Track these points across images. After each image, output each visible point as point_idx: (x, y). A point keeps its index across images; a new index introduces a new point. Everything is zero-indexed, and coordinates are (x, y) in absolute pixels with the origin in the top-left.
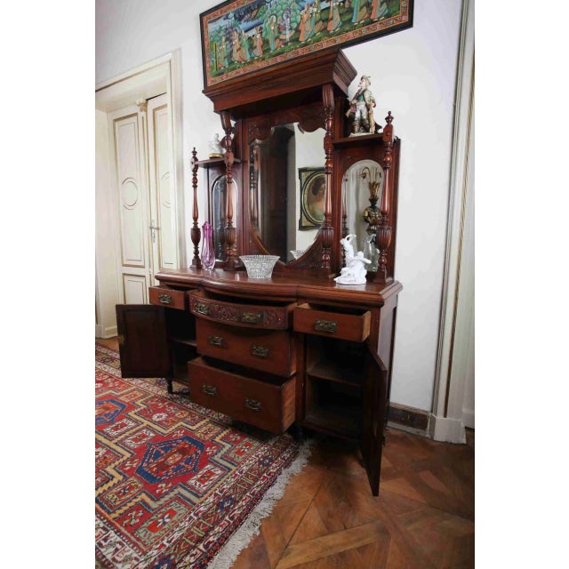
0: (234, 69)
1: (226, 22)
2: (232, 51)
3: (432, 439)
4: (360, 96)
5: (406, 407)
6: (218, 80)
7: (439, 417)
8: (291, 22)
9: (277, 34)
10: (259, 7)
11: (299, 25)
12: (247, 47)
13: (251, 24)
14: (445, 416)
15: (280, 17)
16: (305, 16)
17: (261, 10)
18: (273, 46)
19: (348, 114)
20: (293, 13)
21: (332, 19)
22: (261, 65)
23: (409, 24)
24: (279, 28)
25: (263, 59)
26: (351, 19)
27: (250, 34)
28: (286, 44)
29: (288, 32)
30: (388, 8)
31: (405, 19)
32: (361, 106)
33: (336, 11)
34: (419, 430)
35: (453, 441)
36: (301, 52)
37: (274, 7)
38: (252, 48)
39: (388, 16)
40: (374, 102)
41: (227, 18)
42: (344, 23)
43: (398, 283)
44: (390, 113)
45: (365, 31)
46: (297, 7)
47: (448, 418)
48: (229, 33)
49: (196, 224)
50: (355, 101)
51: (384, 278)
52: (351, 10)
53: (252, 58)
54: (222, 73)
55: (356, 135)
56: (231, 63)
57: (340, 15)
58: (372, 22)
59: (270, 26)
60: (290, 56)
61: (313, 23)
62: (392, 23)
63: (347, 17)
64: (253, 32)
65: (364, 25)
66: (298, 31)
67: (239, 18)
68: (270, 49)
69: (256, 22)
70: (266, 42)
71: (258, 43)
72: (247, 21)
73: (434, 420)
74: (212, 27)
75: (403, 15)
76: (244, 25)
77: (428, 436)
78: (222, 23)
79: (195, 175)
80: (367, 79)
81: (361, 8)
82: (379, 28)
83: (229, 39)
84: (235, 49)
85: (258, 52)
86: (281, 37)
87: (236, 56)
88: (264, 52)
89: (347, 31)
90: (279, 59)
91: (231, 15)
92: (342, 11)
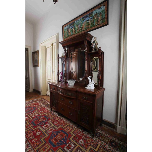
0: (69, 37)
1: (67, 27)
2: (68, 33)
3: (116, 132)
4: (94, 42)
5: (109, 121)
6: (66, 39)
7: (118, 126)
8: (81, 26)
9: (77, 29)
10: (74, 23)
11: (82, 26)
12: (71, 32)
13: (72, 27)
14: (120, 126)
15: (78, 25)
16: (84, 24)
17: (74, 24)
18: (77, 31)
19: (91, 46)
20: (81, 24)
21: (89, 24)
22: (74, 36)
23: (108, 24)
24: (78, 27)
25: (75, 34)
26: (94, 24)
27: (72, 29)
28: (79, 31)
29: (80, 28)
30: (102, 21)
31: (106, 23)
32: (94, 44)
33: (90, 23)
34: (112, 129)
35: (122, 133)
36: (83, 32)
37: (77, 23)
38: (72, 32)
39: (102, 23)
40: (97, 43)
41: (67, 26)
42: (92, 25)
43: (104, 88)
44: (100, 46)
45: (97, 27)
46: (82, 23)
47: (120, 127)
48: (68, 29)
49: (58, 71)
50: (93, 43)
51: (99, 87)
52: (94, 22)
53: (72, 34)
54: (66, 38)
55: (93, 51)
56: (68, 35)
57: (91, 23)
58: (99, 24)
59: (76, 27)
60: (80, 33)
61: (85, 25)
62: (103, 24)
63: (93, 24)
64: (73, 29)
65: (97, 25)
66: (82, 28)
67: (70, 26)
68: (76, 32)
69: (73, 26)
70: (75, 31)
71: (74, 31)
72: (71, 26)
73: (116, 127)
74: (64, 28)
75: (106, 22)
76: (71, 27)
77: (115, 131)
78: (66, 27)
79: (58, 60)
80: (95, 38)
81: (96, 22)
82: (100, 26)
83: (68, 31)
84: (69, 32)
85: (74, 33)
86: (79, 29)
87: (69, 34)
88: (75, 33)
89: (93, 27)
90: (78, 34)
91: (68, 25)
92: (92, 23)
